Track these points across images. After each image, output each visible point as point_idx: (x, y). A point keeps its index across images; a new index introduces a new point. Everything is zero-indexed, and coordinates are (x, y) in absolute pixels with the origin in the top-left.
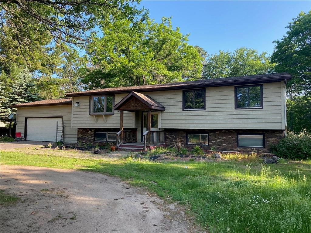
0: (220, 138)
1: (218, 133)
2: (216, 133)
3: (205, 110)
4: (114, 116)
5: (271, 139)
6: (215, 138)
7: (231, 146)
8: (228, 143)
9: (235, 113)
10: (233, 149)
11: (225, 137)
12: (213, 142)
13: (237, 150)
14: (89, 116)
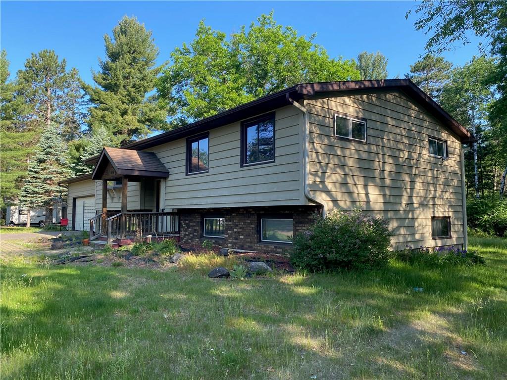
0: (237, 226)
1: (235, 214)
2: (233, 214)
5: (301, 225)
6: (231, 226)
7: (249, 240)
8: (246, 235)
9: (240, 174)
10: (251, 247)
11: (243, 224)
12: (229, 232)
13: (257, 249)
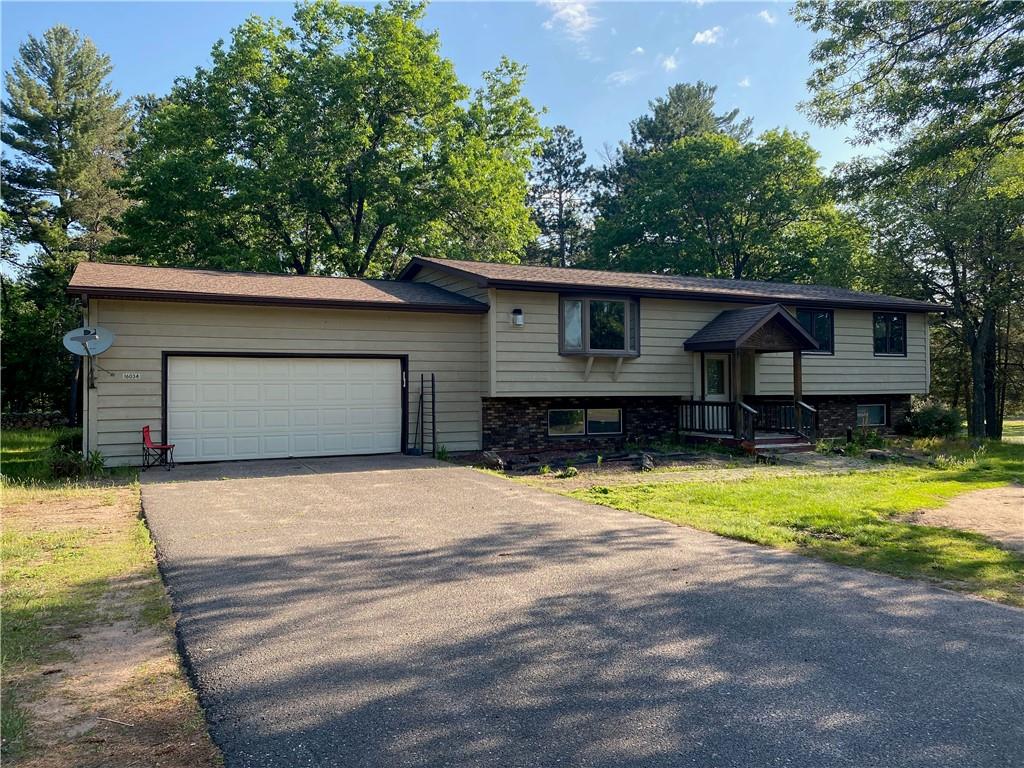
3: (833, 354)
4: (638, 360)
5: (897, 409)
9: (873, 363)
14: (559, 358)
